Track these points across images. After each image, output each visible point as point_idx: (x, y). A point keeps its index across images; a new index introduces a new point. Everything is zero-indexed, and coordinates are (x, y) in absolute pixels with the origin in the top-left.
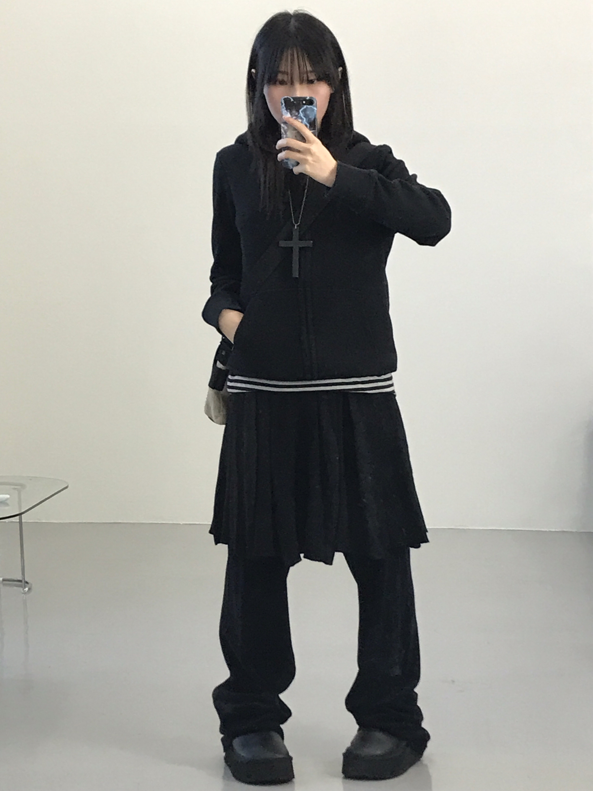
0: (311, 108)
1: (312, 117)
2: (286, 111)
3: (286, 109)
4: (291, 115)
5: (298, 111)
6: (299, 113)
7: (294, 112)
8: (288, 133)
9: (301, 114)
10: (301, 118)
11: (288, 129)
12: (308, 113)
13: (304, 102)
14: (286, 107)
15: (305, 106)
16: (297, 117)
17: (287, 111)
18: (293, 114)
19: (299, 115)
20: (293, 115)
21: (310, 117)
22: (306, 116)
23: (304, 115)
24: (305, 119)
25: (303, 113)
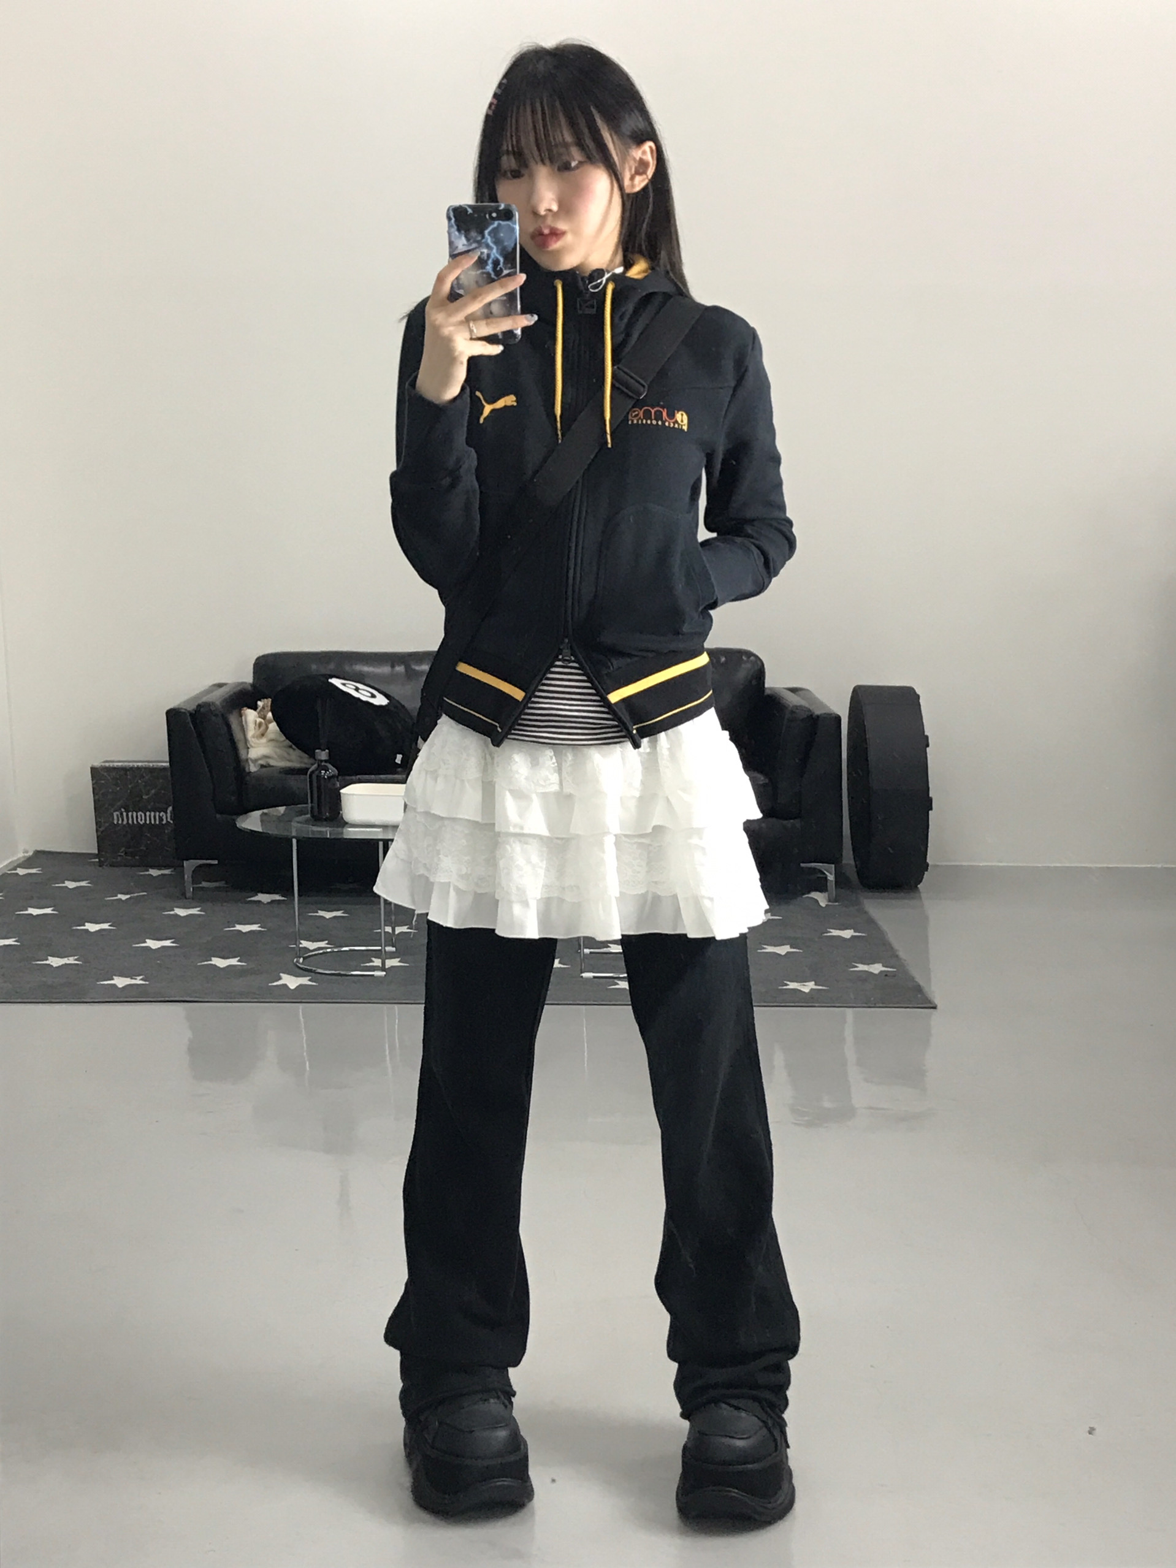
0: (508, 225)
1: (509, 244)
4: (468, 239)
5: (482, 233)
6: (483, 237)
7: (473, 235)
9: (487, 239)
10: (488, 246)
12: (501, 235)
13: (494, 215)
15: (496, 223)
16: (480, 244)
18: (472, 237)
20: (472, 240)
21: (506, 244)
22: (497, 242)
23: (494, 240)
24: (495, 247)
25: (491, 237)
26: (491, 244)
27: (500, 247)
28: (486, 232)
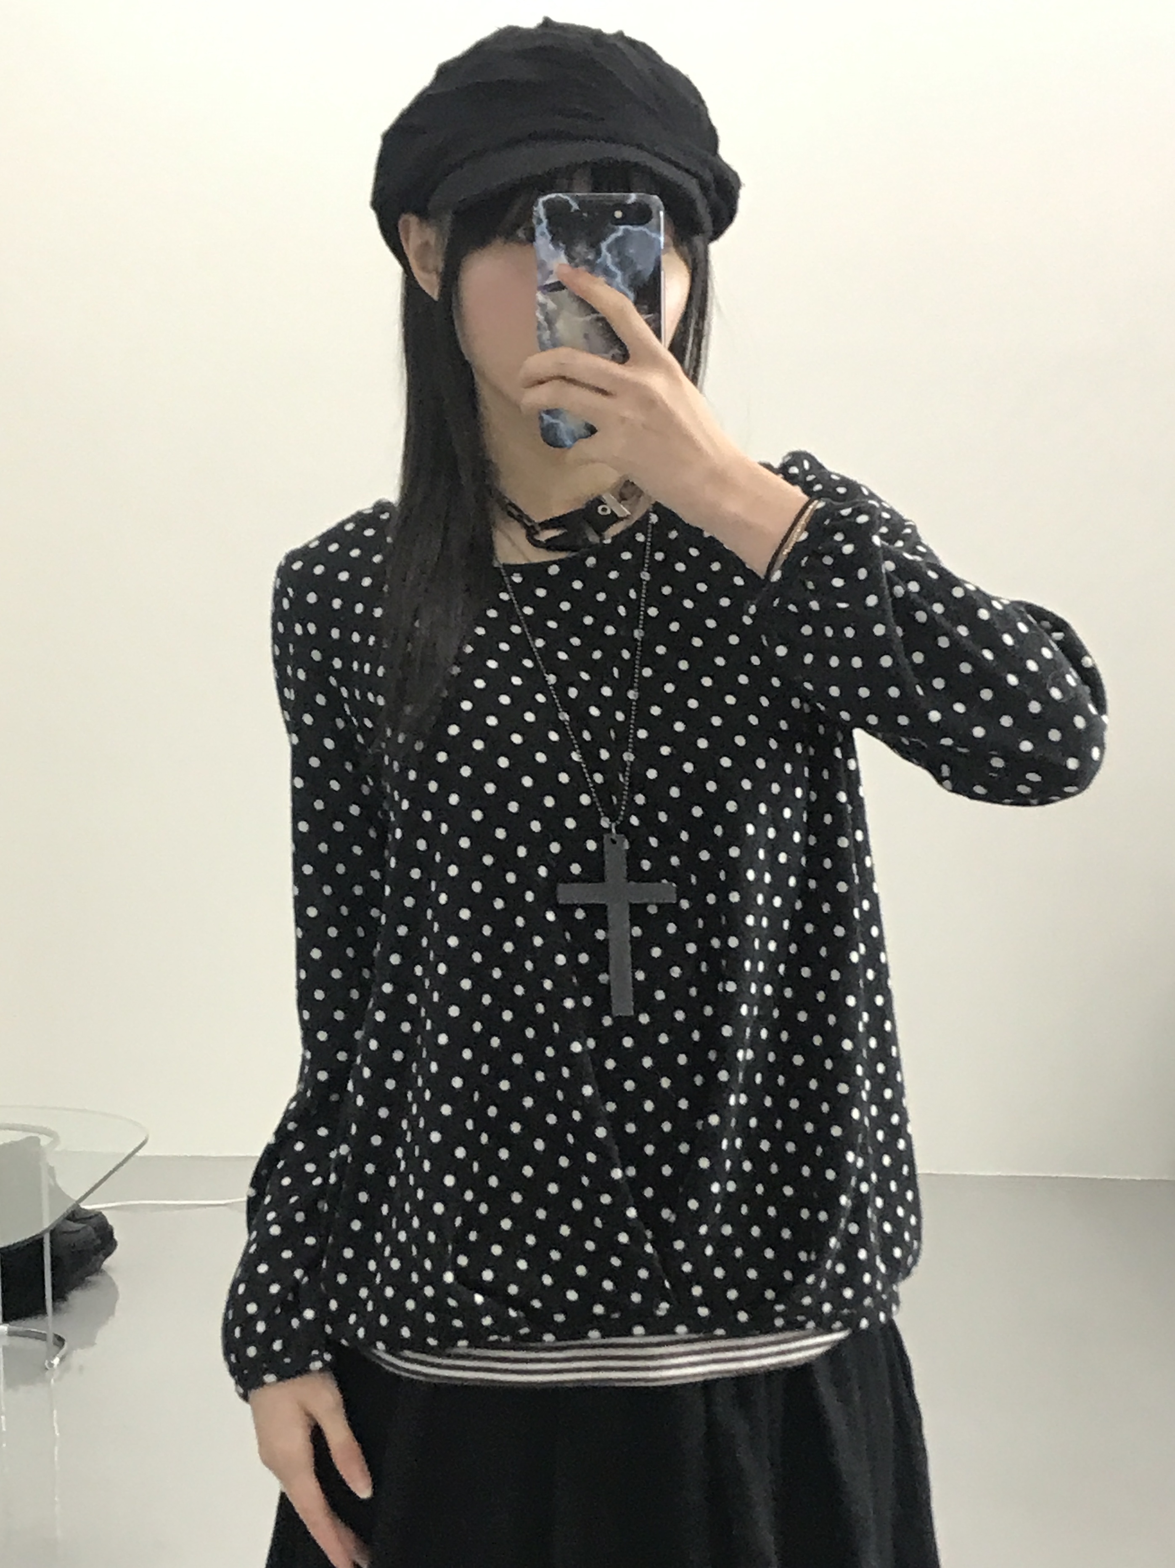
0: (645, 233)
1: (645, 268)
2: (551, 247)
3: (554, 240)
4: (571, 258)
5: (595, 246)
6: (598, 253)
7: (581, 248)
8: (560, 325)
9: (606, 257)
10: (607, 272)
11: (558, 312)
12: (631, 251)
13: (618, 214)
14: (551, 232)
15: (622, 227)
16: (592, 267)
17: (556, 246)
18: (579, 254)
19: (599, 261)
20: (577, 261)
21: (639, 267)
22: (624, 263)
23: (617, 260)
24: (619, 273)
25: (613, 257)
26: (613, 268)
27: (630, 272)
28: (604, 246)
